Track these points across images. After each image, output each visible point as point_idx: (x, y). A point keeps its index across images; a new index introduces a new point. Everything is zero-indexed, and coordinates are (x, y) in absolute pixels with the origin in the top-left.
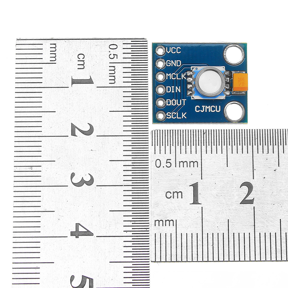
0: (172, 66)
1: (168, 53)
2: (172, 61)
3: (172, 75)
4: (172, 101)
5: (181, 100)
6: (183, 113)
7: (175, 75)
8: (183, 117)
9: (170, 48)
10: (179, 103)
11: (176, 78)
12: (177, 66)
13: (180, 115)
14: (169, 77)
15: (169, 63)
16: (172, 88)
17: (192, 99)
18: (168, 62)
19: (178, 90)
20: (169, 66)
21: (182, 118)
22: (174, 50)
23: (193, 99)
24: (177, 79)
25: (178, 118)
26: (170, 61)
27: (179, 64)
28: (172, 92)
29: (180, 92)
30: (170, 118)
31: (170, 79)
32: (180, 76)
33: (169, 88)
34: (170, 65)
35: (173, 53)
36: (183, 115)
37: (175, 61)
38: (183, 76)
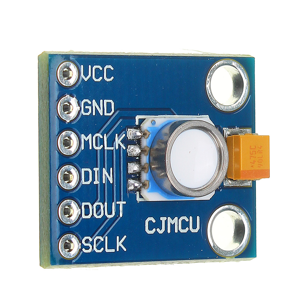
0: (94, 114)
1: (86, 79)
2: (94, 101)
3: (94, 138)
4: (95, 205)
5: (113, 203)
6: (118, 237)
7: (101, 137)
8: (120, 247)
9: (90, 66)
10: (110, 213)
11: (102, 146)
12: (106, 114)
13: (112, 245)
14: (87, 143)
15: (86, 107)
16: (93, 173)
17: (139, 199)
18: (86, 104)
19: (108, 177)
20: (88, 114)
21: (118, 250)
22: (99, 73)
23: (141, 200)
24: (106, 148)
25: (107, 250)
26: (90, 103)
27: (109, 111)
28: (95, 183)
29: (111, 182)
30: (89, 251)
31: (91, 148)
32: (111, 142)
33: (87, 173)
34: (90, 111)
35: (96, 80)
36: (119, 244)
37: (101, 101)
38: (118, 141)
